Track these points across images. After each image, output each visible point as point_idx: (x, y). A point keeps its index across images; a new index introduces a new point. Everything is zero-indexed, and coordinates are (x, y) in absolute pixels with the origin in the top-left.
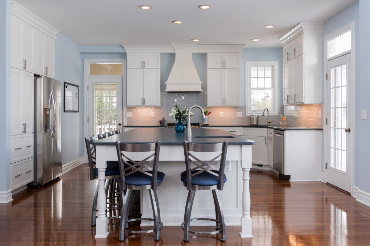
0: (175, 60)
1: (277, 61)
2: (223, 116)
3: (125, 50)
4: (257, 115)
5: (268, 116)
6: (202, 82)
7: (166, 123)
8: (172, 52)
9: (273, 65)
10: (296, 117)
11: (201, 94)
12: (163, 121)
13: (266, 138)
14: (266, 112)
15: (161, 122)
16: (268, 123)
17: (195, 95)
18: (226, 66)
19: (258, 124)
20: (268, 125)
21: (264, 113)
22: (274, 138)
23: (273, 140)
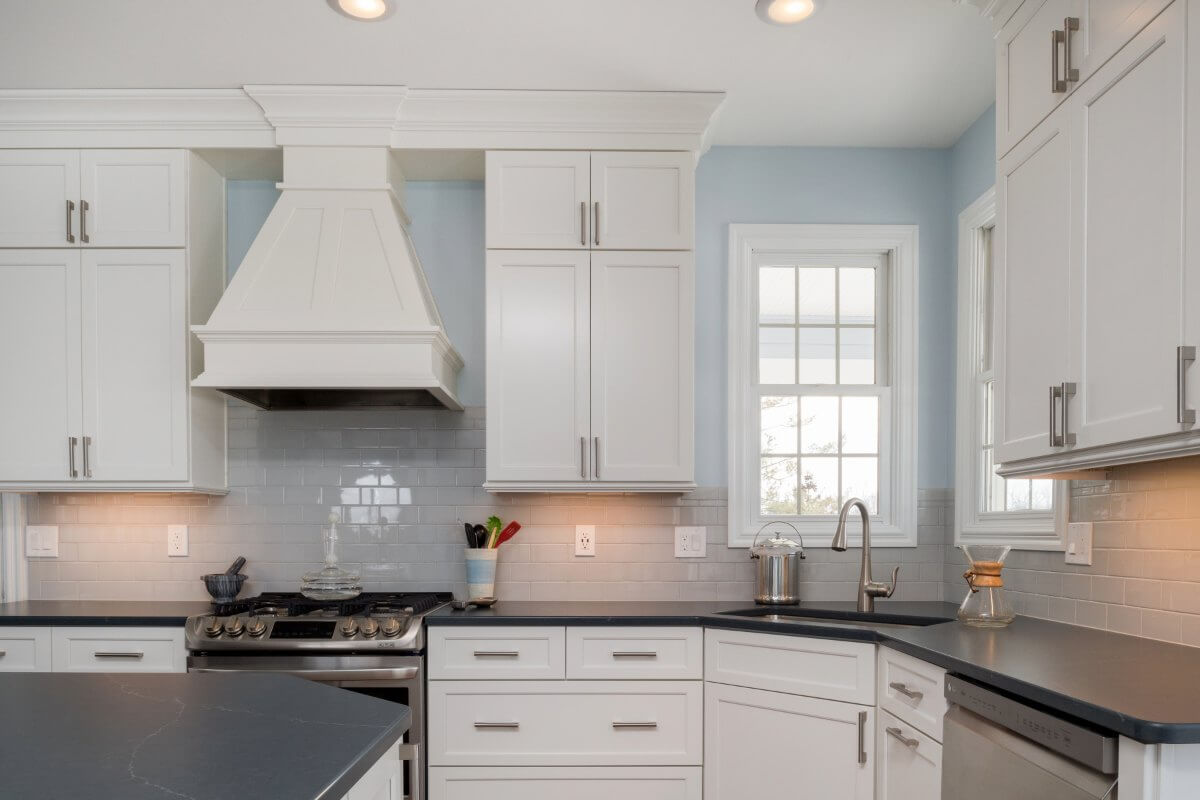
0: (280, 192)
2: (591, 551)
4: (791, 543)
5: (866, 550)
8: (262, 141)
9: (888, 254)
10: (1068, 559)
12: (231, 579)
13: (862, 717)
14: (853, 529)
15: (215, 585)
16: (866, 597)
18: (602, 239)
19: (796, 603)
20: (866, 609)
21: (840, 530)
22: (948, 743)
23: (934, 752)
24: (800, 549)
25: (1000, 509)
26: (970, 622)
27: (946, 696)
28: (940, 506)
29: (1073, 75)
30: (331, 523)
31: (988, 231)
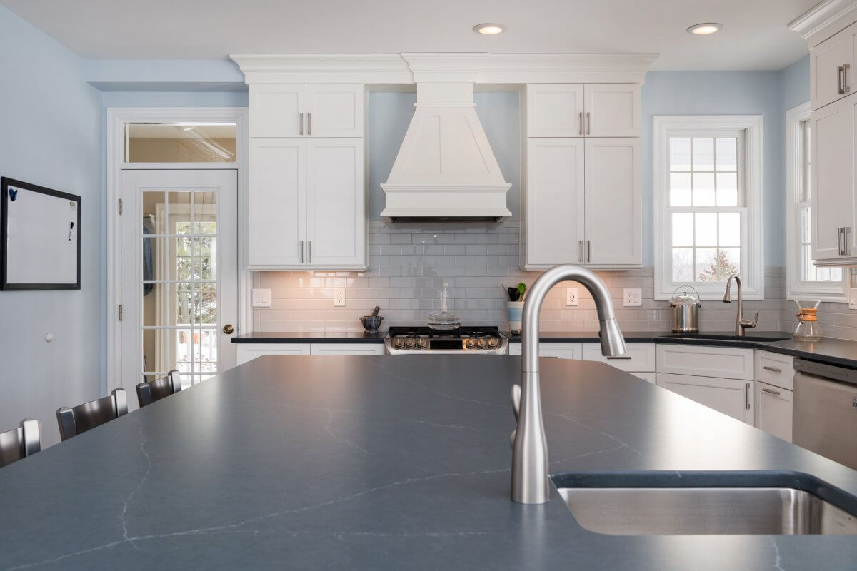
0: (415, 108)
1: (760, 118)
2: (576, 303)
3: (244, 76)
4: (694, 298)
5: (740, 302)
6: (510, 185)
7: (384, 328)
8: (407, 80)
9: (745, 131)
10: (851, 307)
11: (500, 228)
12: (374, 319)
13: (748, 386)
15: (366, 322)
16: (740, 328)
17: (481, 229)
18: (591, 131)
19: (697, 332)
20: (740, 334)
21: (727, 293)
22: (795, 391)
23: (789, 396)
24: (698, 302)
25: (814, 279)
26: (801, 339)
27: (794, 368)
28: (777, 276)
29: (847, 89)
30: (444, 288)
31: (804, 123)
